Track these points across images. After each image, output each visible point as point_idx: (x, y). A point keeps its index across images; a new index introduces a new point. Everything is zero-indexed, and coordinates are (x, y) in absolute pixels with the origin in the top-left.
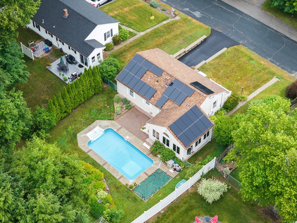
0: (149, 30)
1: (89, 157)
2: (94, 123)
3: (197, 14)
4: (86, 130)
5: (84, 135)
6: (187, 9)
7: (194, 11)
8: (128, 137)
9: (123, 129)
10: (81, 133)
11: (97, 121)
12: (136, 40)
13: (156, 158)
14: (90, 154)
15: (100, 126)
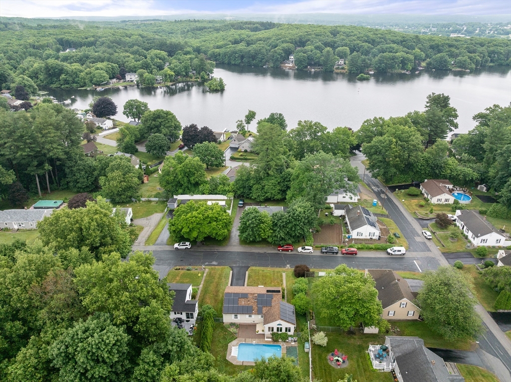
0: (202, 283)
1: (246, 366)
2: (229, 347)
3: (214, 263)
4: (228, 353)
5: (231, 356)
6: (207, 263)
7: (211, 262)
8: (254, 342)
9: (247, 340)
10: (227, 356)
11: (229, 344)
12: (202, 291)
13: (280, 342)
14: (244, 364)
15: (233, 346)
